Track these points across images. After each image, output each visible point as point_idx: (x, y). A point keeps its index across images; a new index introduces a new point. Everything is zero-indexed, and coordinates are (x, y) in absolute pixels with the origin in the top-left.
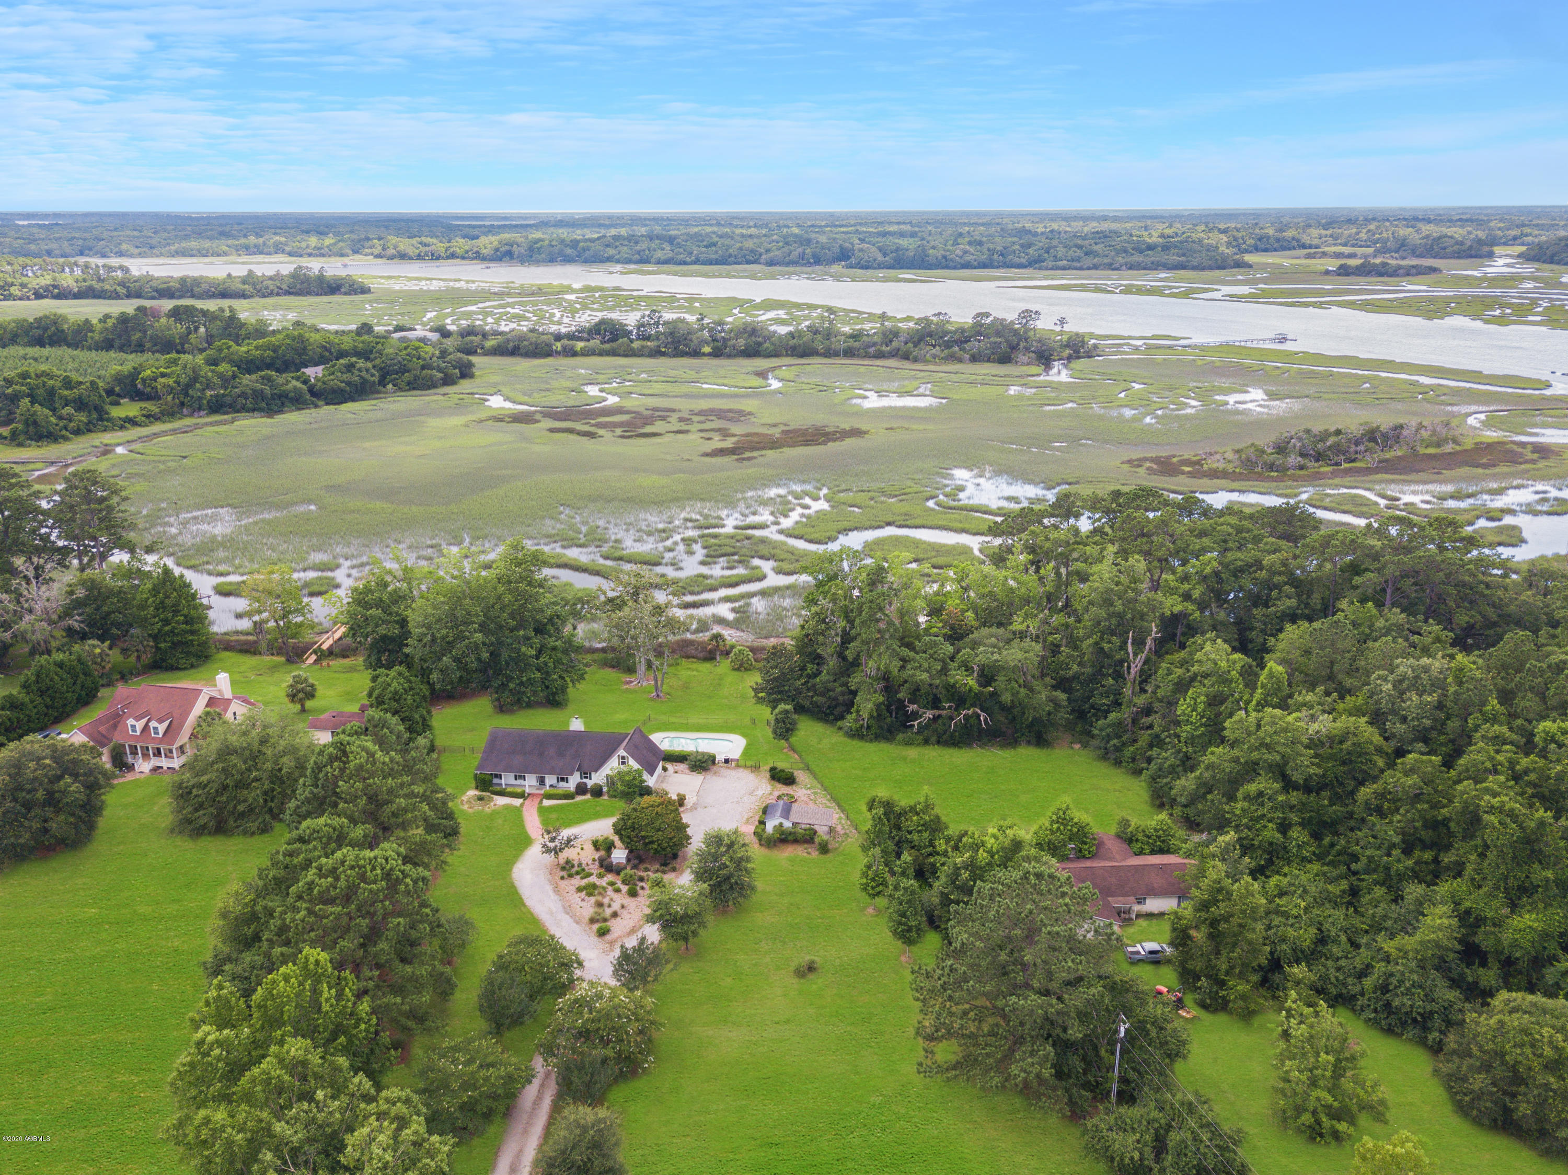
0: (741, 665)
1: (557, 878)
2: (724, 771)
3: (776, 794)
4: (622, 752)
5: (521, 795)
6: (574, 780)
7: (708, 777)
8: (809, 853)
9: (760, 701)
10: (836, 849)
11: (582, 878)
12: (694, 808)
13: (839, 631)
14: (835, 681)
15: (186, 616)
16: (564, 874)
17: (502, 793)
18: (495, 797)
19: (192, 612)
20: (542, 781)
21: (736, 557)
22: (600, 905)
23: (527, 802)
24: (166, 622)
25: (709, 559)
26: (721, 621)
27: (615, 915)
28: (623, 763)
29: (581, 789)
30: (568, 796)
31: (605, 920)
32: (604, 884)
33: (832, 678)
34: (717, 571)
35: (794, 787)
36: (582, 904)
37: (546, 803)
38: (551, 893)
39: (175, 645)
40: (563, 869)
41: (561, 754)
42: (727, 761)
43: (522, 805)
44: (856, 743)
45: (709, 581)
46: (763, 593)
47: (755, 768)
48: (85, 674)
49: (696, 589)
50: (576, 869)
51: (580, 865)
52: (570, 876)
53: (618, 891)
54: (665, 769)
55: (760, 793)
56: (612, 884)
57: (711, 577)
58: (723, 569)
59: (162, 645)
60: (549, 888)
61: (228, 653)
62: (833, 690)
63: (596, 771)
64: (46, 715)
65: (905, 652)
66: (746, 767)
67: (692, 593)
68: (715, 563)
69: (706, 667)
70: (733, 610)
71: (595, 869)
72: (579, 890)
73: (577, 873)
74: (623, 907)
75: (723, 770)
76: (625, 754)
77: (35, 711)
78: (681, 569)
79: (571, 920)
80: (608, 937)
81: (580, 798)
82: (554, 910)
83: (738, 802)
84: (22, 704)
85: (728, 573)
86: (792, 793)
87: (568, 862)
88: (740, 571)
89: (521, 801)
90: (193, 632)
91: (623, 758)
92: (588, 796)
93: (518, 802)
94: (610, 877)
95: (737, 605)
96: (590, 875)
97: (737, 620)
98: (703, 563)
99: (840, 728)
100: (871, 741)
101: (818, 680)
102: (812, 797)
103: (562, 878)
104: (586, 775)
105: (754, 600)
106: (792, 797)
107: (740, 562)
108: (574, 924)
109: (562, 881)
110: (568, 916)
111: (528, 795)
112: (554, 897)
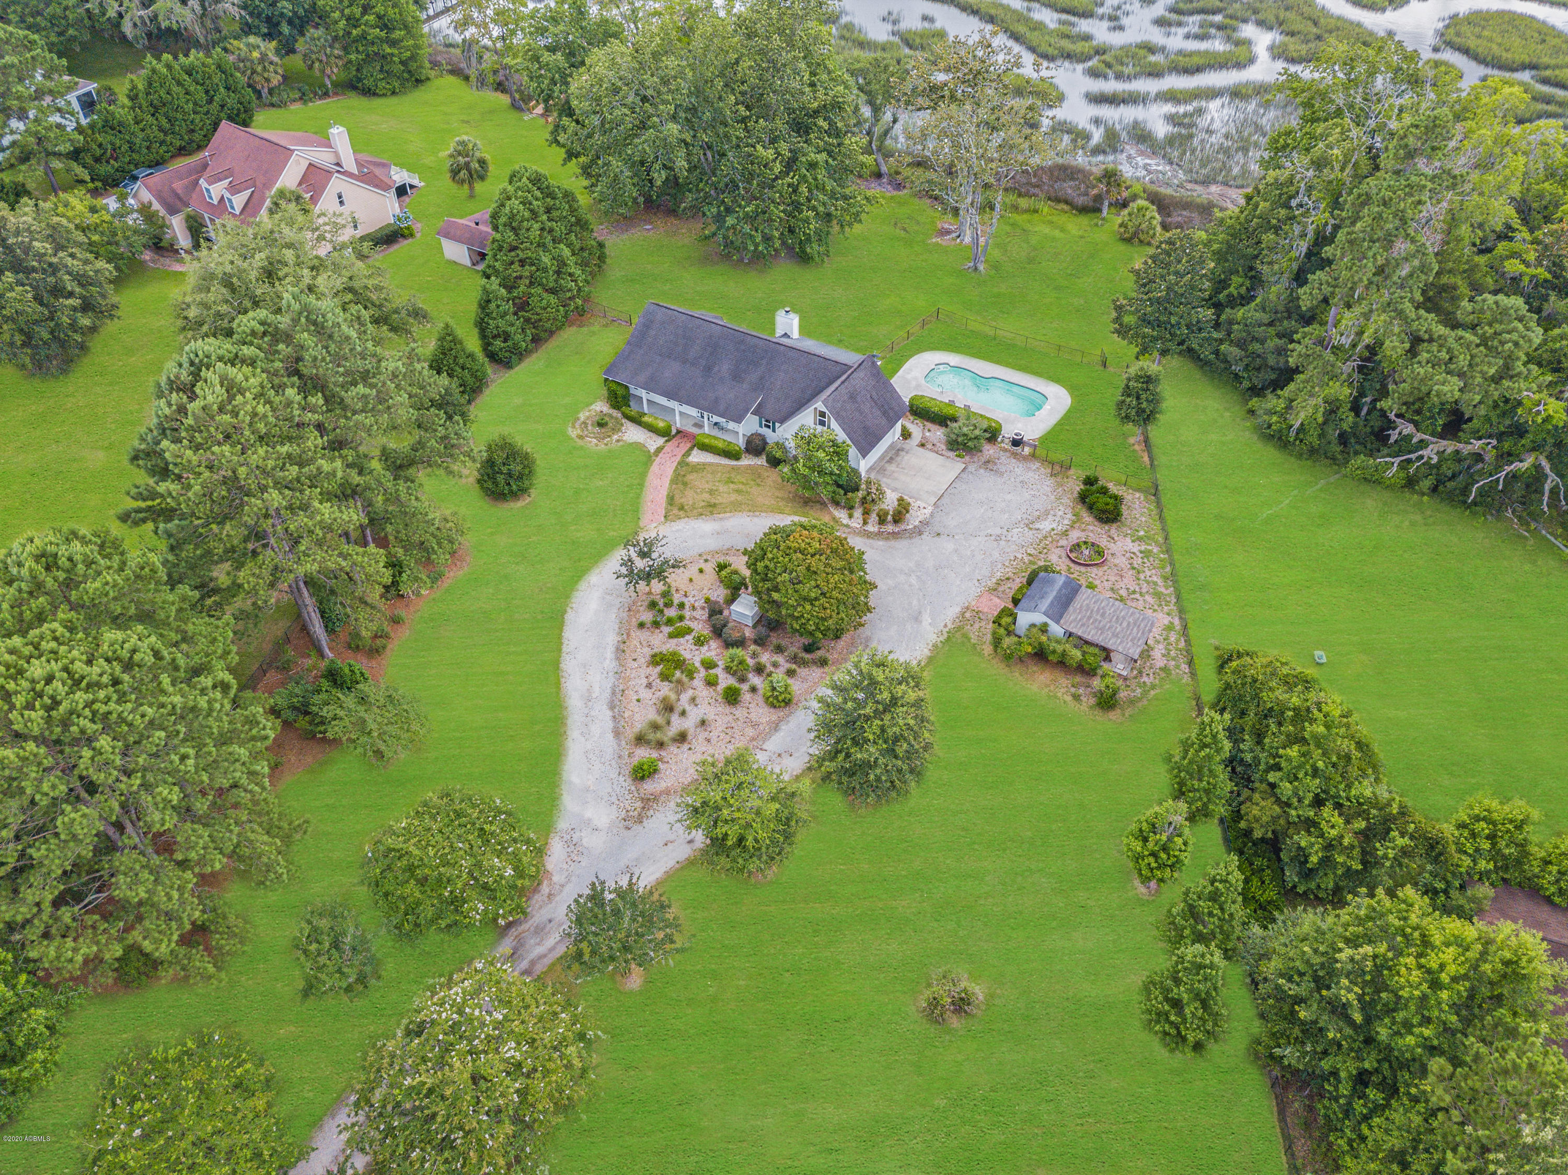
0: (1135, 234)
1: (634, 624)
2: (1007, 463)
3: (1075, 536)
4: (819, 405)
5: (665, 432)
6: (750, 425)
7: (972, 468)
8: (1076, 698)
9: (1122, 331)
10: (1132, 702)
11: (670, 635)
12: (918, 531)
13: (1311, 229)
14: (1271, 324)
15: (379, 17)
16: (647, 617)
17: (636, 420)
18: (627, 424)
19: (390, 11)
21: (1218, 18)
22: (666, 708)
23: (670, 447)
24: (353, 21)
25: (1174, 17)
26: (1141, 135)
27: (682, 738)
28: (822, 423)
29: (756, 446)
30: (729, 452)
31: (660, 745)
32: (697, 663)
33: (1266, 318)
34: (1176, 41)
35: (1113, 529)
36: (644, 696)
37: (696, 456)
38: (610, 653)
39: (368, 59)
40: (651, 606)
41: (737, 376)
42: (1016, 443)
43: (659, 450)
44: (1270, 453)
45: (1152, 58)
46: (1237, 93)
47: (1059, 469)
48: (228, 88)
49: (1128, 70)
50: (671, 613)
51: (681, 605)
52: (656, 626)
53: (711, 683)
54: (906, 435)
55: (1046, 525)
56: (709, 665)
57: (1163, 49)
58: (1187, 37)
59: (353, 57)
60: (612, 639)
61: (451, 79)
62: (1262, 342)
63: (782, 422)
64: (162, 143)
65: (1430, 323)
66: (1046, 461)
67: (1119, 76)
68: (1180, 24)
69: (1076, 225)
70: (1171, 119)
71: (699, 625)
72: (656, 659)
73: (669, 623)
74: (703, 723)
75: (1004, 458)
76: (824, 409)
77: (141, 135)
78: (1121, 28)
79: (610, 724)
80: (648, 786)
81: (747, 461)
82: (596, 692)
83: (998, 538)
84: (120, 124)
85: (1193, 45)
86: (1103, 542)
87: (666, 593)
88: (1217, 45)
89: (661, 441)
90: (393, 43)
92: (762, 461)
93: (654, 442)
94: (713, 650)
95: (1181, 109)
96: (685, 633)
97: (1170, 140)
98: (1160, 22)
99: (1252, 412)
100: (1300, 456)
101: (1240, 313)
102: (1137, 562)
103: (642, 625)
104: (769, 424)
105: (1214, 105)
106: (1100, 553)
107: (1220, 27)
108: (610, 736)
109: (639, 633)
110: (609, 713)
111: (678, 432)
112: (610, 663)
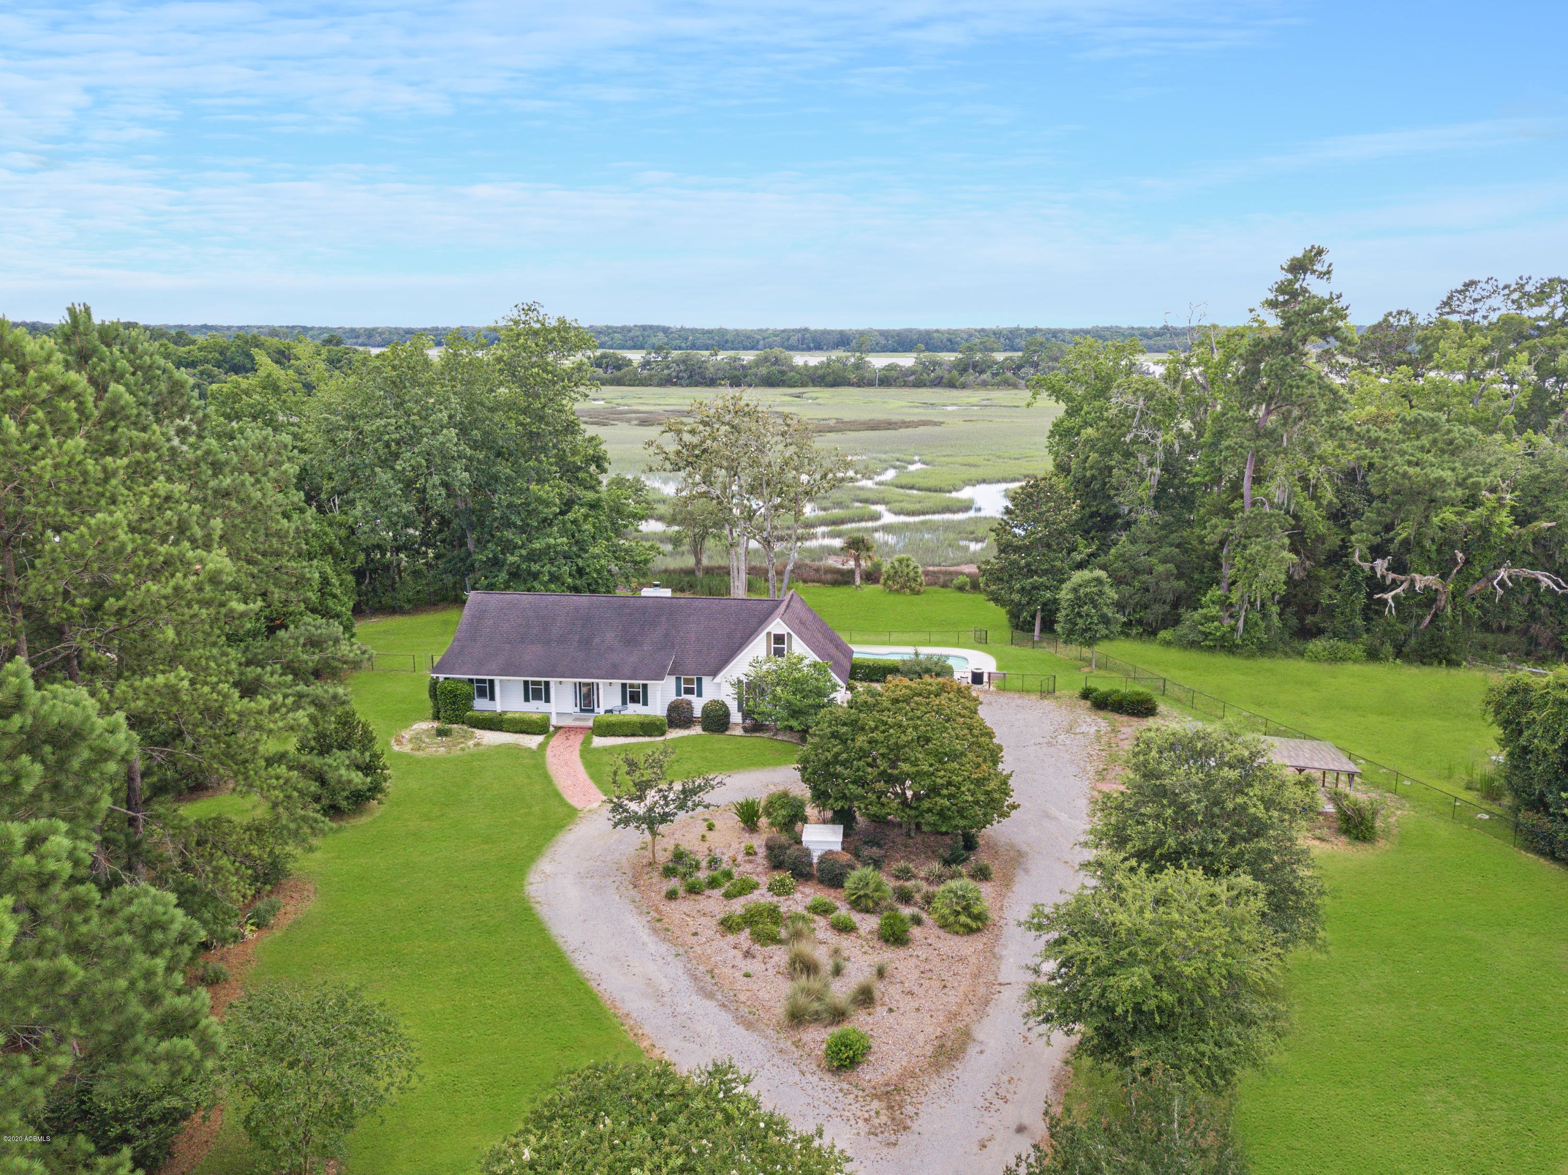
1: (657, 898)
3: (1127, 730)
4: (777, 626)
5: (539, 727)
6: (663, 696)
11: (728, 896)
16: (674, 883)
18: (478, 732)
20: (587, 700)
22: (807, 967)
23: (555, 742)
27: (866, 999)
28: (779, 653)
29: (679, 716)
30: (649, 728)
31: (838, 1015)
32: (800, 910)
35: (1157, 721)
36: (754, 966)
37: (599, 742)
38: (645, 935)
40: (668, 872)
41: (630, 641)
43: (543, 746)
46: (889, 529)
50: (702, 875)
51: (714, 863)
52: (693, 890)
53: (844, 928)
55: (1088, 729)
56: (823, 911)
60: (636, 923)
63: (714, 673)
66: (1022, 691)
71: (762, 872)
72: (731, 927)
73: (713, 883)
74: (881, 973)
76: (782, 630)
79: (725, 1018)
80: (868, 1074)
81: (674, 734)
85: (825, 513)
87: (679, 856)
88: (841, 512)
89: (540, 739)
91: (779, 639)
92: (697, 730)
93: (532, 741)
94: (812, 894)
96: (755, 887)
103: (672, 896)
104: (690, 683)
108: (741, 1030)
109: (673, 904)
110: (711, 1005)
111: (558, 729)
112: (653, 945)
